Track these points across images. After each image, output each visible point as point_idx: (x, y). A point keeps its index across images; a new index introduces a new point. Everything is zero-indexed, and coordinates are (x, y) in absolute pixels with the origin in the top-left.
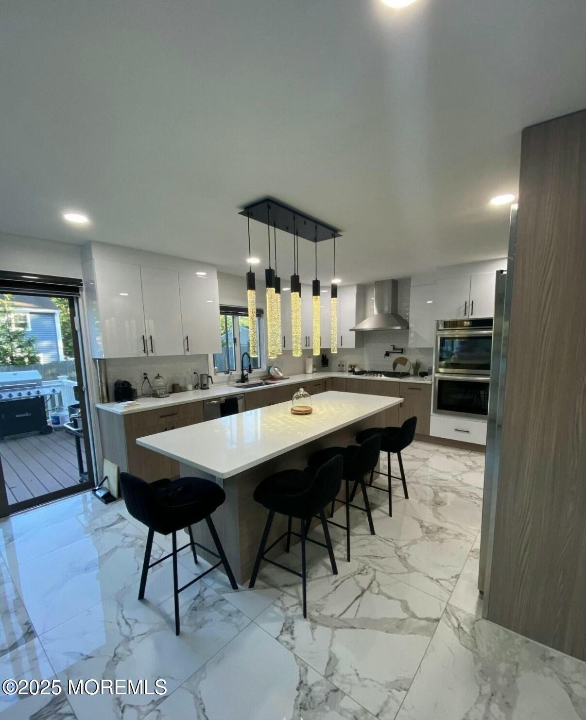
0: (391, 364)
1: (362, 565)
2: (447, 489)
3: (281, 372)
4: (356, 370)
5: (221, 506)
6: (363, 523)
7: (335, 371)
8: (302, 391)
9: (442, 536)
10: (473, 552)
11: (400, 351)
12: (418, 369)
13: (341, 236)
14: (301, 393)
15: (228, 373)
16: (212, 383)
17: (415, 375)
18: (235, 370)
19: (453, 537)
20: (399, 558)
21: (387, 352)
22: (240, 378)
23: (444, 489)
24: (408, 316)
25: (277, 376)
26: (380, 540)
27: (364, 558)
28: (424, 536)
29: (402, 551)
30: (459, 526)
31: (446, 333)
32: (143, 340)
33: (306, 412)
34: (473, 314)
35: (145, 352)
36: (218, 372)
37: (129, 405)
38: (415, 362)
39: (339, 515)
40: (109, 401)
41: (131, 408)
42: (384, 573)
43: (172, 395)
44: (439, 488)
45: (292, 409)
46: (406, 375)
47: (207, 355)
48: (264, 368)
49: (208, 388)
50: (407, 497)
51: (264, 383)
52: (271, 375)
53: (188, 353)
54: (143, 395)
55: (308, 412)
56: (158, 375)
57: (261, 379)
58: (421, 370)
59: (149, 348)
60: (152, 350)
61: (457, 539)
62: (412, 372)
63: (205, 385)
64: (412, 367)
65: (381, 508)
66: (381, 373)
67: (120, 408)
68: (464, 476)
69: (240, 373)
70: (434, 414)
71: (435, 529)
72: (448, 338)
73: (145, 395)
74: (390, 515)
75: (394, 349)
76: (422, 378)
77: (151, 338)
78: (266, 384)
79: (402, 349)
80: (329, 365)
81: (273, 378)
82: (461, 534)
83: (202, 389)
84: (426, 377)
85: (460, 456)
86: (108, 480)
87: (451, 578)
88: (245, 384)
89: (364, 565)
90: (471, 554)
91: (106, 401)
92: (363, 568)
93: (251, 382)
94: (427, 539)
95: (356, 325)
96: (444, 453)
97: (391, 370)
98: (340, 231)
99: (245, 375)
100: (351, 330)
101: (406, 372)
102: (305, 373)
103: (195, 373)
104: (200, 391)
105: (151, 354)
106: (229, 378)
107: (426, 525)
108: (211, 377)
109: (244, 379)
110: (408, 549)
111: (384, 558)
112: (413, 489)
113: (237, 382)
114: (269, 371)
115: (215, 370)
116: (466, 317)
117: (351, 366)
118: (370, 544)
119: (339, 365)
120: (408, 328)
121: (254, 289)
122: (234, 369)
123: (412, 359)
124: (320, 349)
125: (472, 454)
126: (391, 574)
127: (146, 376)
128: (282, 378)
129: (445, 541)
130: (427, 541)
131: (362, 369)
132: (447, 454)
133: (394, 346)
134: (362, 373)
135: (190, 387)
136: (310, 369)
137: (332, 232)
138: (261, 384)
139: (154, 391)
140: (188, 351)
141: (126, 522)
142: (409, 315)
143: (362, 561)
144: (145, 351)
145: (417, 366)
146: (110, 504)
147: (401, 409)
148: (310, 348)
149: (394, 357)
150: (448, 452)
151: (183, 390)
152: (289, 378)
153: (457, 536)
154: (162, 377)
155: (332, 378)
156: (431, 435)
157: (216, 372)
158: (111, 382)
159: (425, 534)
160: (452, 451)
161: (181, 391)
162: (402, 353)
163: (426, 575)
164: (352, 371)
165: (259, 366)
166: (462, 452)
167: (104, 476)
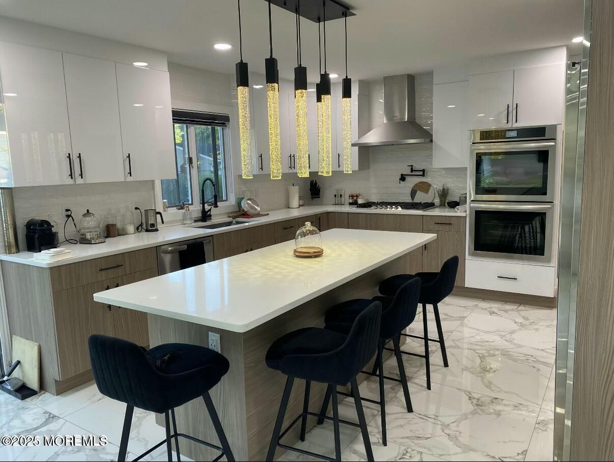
0: (409, 191)
1: (403, 448)
2: (497, 353)
3: (258, 206)
4: (360, 201)
5: (225, 376)
6: (394, 400)
7: (329, 205)
8: (308, 226)
9: (499, 408)
10: (539, 423)
11: (421, 173)
12: (445, 198)
13: (354, 15)
14: (307, 228)
15: (182, 208)
16: (163, 223)
17: (442, 205)
18: (192, 204)
19: (513, 408)
20: (448, 437)
21: (402, 175)
22: (200, 215)
23: (492, 352)
24: (431, 125)
25: (252, 212)
26: (420, 418)
27: (406, 440)
28: (475, 410)
29: (451, 429)
30: (517, 395)
31: (482, 147)
32: (68, 159)
33: (316, 254)
34: (518, 121)
35: (72, 178)
36: (169, 207)
37: (58, 254)
38: (441, 188)
39: (367, 389)
40: (18, 250)
41: (60, 258)
42: (432, 455)
43: (109, 240)
44: (485, 351)
45: (295, 251)
46: (429, 206)
47: (153, 182)
48: (232, 200)
49: (157, 230)
50: (446, 364)
51: (234, 222)
52: (244, 210)
53: (129, 179)
54: (67, 240)
55: (318, 254)
56: (88, 211)
57: (230, 217)
58: (450, 199)
59: (77, 171)
60: (81, 175)
61: (517, 410)
62: (437, 201)
63: (153, 225)
64: (437, 195)
65: (416, 381)
66: (396, 204)
67: (44, 258)
68: (514, 336)
69: (200, 207)
70: (470, 258)
71: (488, 400)
72: (485, 154)
73: (70, 241)
74: (429, 387)
75: (412, 170)
76: (452, 210)
77: (80, 157)
78: (238, 223)
79: (423, 171)
80: (320, 196)
81: (245, 215)
82: (521, 404)
83: (147, 231)
84: (458, 207)
85: (506, 311)
86: (22, 367)
87: (517, 454)
88: (208, 223)
89: (405, 448)
90: (537, 426)
91: (14, 250)
92: (405, 452)
93: (215, 220)
94: (480, 412)
95: (359, 138)
96: (486, 309)
97: (408, 199)
98: (353, 8)
99: (206, 210)
100: (353, 145)
101: (430, 202)
102: (289, 208)
103: (136, 208)
104: (144, 234)
105: (79, 181)
106: (184, 214)
107: (476, 396)
108: (160, 213)
109: (205, 216)
110: (458, 426)
111: (429, 438)
112: (452, 354)
113: (195, 221)
114: (239, 204)
115: (164, 203)
116: (509, 126)
117: (352, 196)
118: (408, 423)
119: (335, 196)
120: (432, 141)
121: (248, 86)
122: (190, 203)
123: (437, 183)
124: (310, 172)
125: (521, 308)
126: (442, 455)
127: (69, 213)
128: (258, 215)
129: (503, 413)
130: (480, 414)
131: (367, 199)
132: (488, 309)
133: (412, 166)
134: (368, 205)
135: (131, 229)
136: (295, 202)
137: (344, 9)
138: (229, 224)
139: (83, 235)
140: (131, 176)
141: (61, 421)
142: (432, 123)
143: (402, 444)
144: (71, 175)
145: (444, 194)
146: (28, 400)
147: (425, 252)
148: (294, 171)
149: (412, 182)
150: (491, 308)
151: (121, 233)
152: (268, 214)
153: (516, 406)
154: (93, 214)
155: (328, 213)
156: (466, 286)
157: (166, 207)
158: (21, 223)
159: (476, 407)
160: (495, 306)
161: (118, 235)
162: (423, 175)
163: (485, 454)
164: (354, 203)
165: (224, 198)
166: (508, 307)
167: (14, 362)
